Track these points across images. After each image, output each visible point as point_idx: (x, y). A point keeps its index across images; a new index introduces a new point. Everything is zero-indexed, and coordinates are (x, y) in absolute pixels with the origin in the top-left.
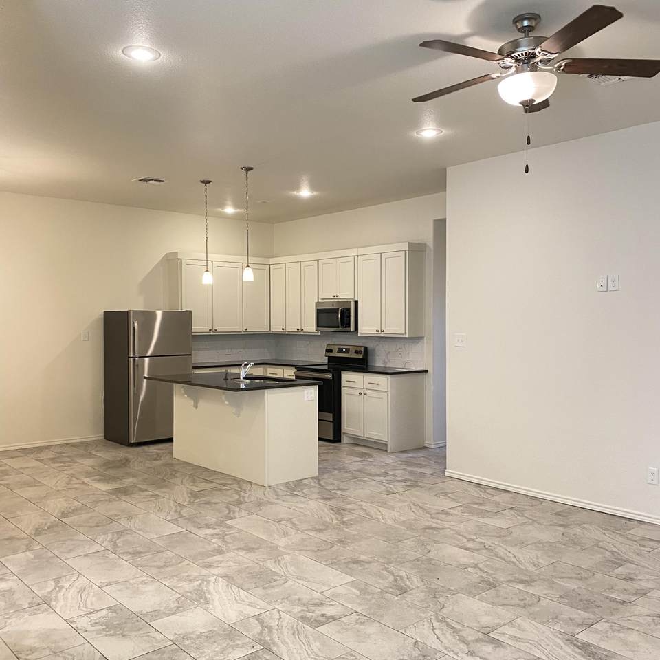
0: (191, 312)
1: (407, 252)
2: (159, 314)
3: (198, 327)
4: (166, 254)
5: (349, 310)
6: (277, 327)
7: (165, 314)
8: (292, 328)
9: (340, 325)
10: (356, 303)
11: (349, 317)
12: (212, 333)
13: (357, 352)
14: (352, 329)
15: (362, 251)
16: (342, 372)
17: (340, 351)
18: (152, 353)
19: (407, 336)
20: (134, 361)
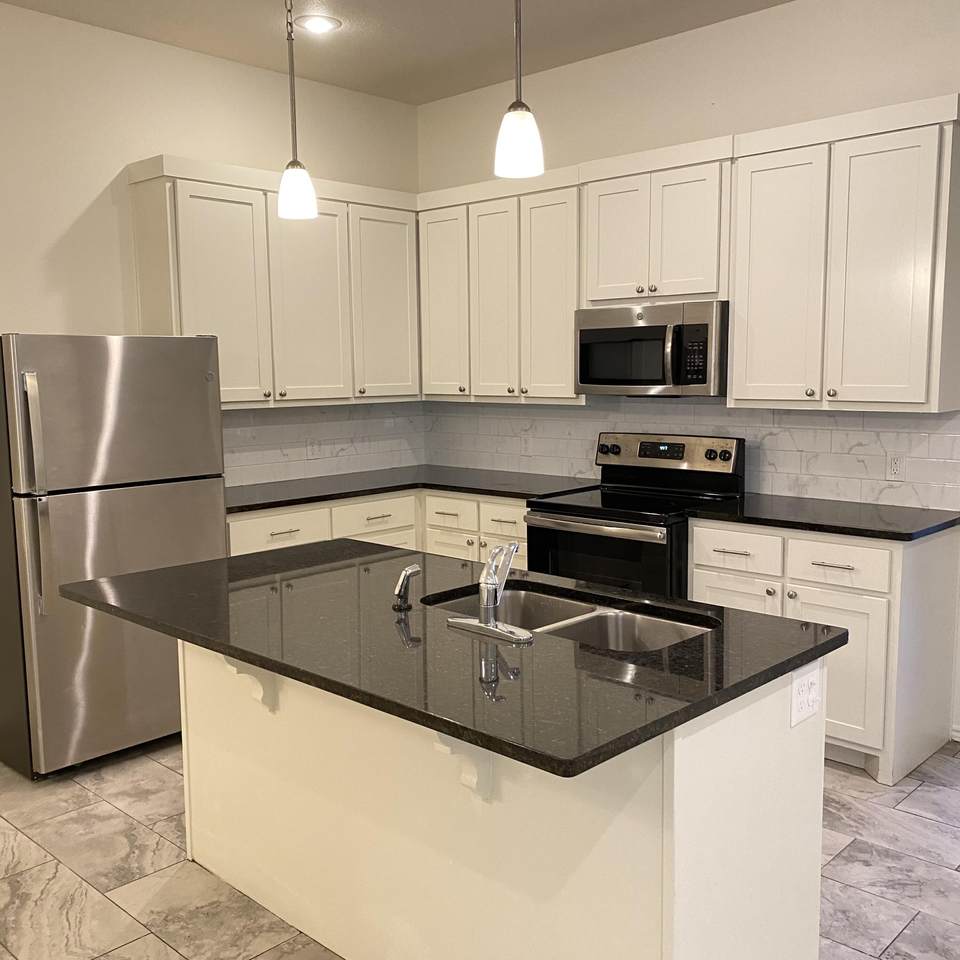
0: (213, 340)
1: (949, 130)
2: (116, 345)
3: (237, 387)
4: (127, 169)
5: (704, 328)
6: (443, 383)
7: (133, 346)
8: (491, 385)
9: (669, 375)
10: (725, 307)
11: (704, 353)
12: (272, 405)
13: (711, 455)
14: (712, 388)
15: (749, 142)
16: (692, 521)
17: (649, 449)
18: (106, 477)
19: (934, 409)
20: (33, 505)
